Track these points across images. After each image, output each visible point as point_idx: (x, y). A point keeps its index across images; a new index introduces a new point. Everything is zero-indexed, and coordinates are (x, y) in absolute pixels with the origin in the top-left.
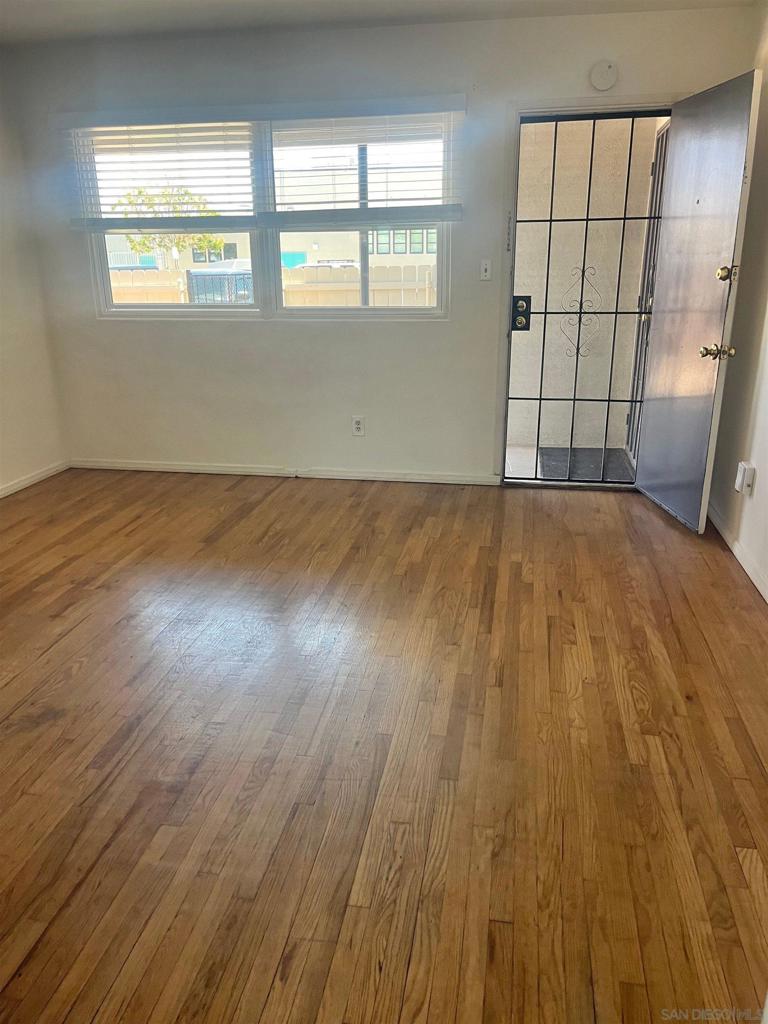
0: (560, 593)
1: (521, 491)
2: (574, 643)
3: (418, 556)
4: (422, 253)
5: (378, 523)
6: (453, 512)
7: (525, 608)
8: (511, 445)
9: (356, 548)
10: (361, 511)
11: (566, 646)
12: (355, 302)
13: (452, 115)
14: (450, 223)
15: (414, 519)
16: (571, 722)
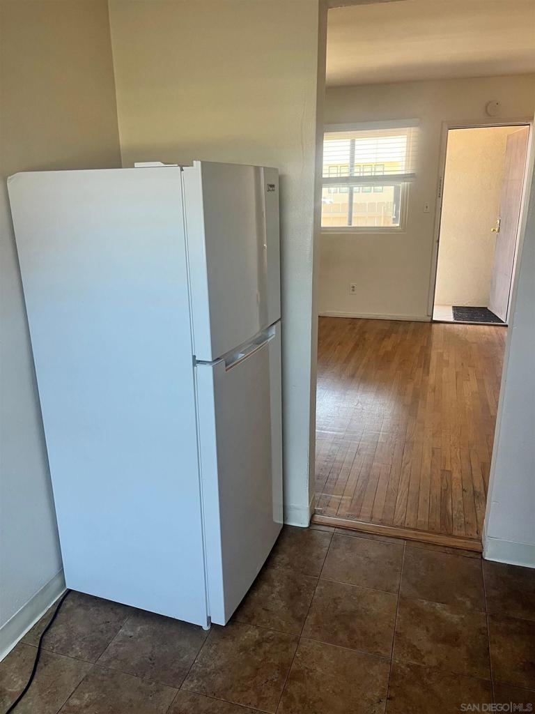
0: (462, 364)
1: (442, 325)
2: (469, 380)
3: (390, 348)
4: (370, 192)
5: (367, 336)
6: (406, 332)
7: (445, 369)
8: (437, 305)
9: (357, 345)
10: (356, 331)
11: (464, 383)
12: (345, 224)
13: (412, 129)
14: (409, 183)
15: (385, 335)
16: (466, 404)
